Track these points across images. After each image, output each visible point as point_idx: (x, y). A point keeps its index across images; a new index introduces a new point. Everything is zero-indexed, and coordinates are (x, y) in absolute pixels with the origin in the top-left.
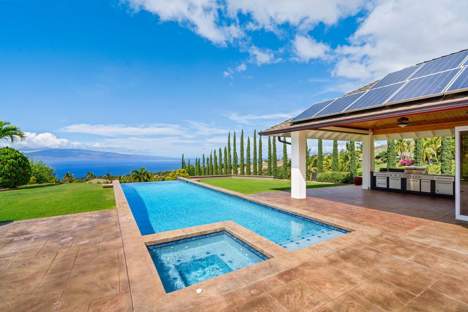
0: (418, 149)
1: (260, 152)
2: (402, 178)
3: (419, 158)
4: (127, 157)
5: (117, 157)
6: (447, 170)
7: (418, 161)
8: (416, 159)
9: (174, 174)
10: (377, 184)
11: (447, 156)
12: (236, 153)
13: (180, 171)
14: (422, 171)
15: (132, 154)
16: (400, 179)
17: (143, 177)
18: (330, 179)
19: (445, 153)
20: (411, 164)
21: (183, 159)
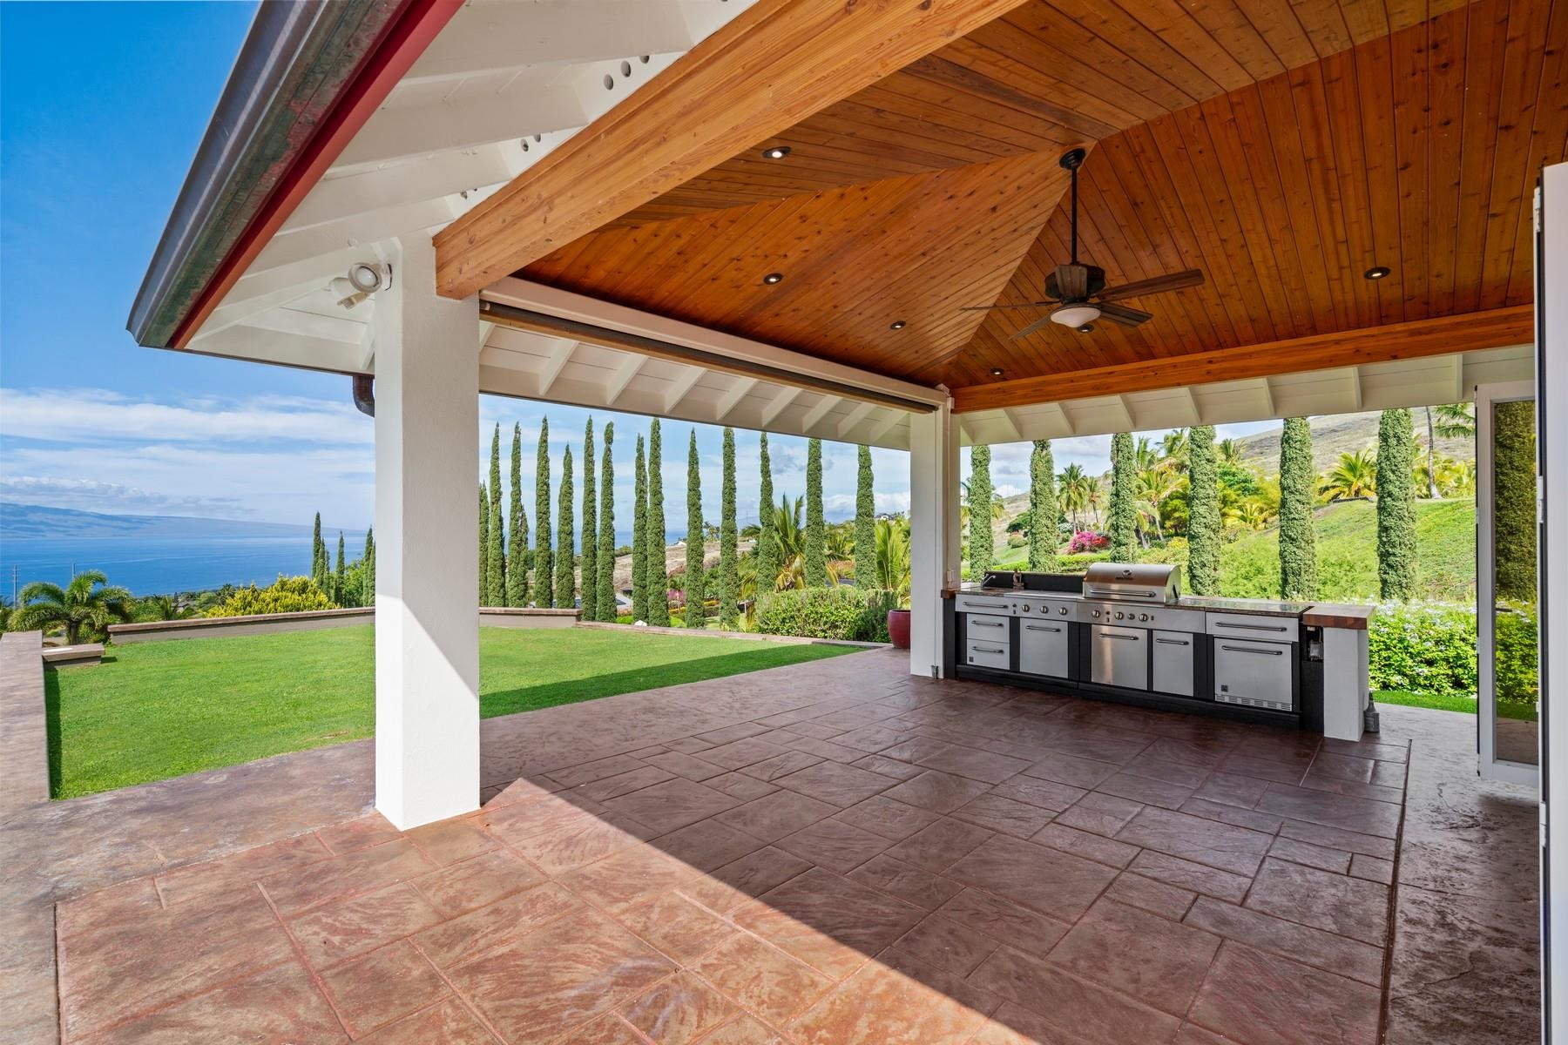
0: (1121, 494)
1: (608, 504)
2: (1072, 626)
3: (1126, 528)
4: (128, 529)
5: (80, 527)
6: (1206, 569)
7: (1121, 538)
8: (1116, 530)
9: (249, 598)
10: (970, 653)
11: (1205, 520)
12: (522, 509)
13: (283, 585)
14: (1154, 589)
15: (154, 514)
16: (1064, 627)
17: (88, 616)
18: (805, 621)
19: (1202, 510)
20: (1098, 546)
21: (317, 534)
